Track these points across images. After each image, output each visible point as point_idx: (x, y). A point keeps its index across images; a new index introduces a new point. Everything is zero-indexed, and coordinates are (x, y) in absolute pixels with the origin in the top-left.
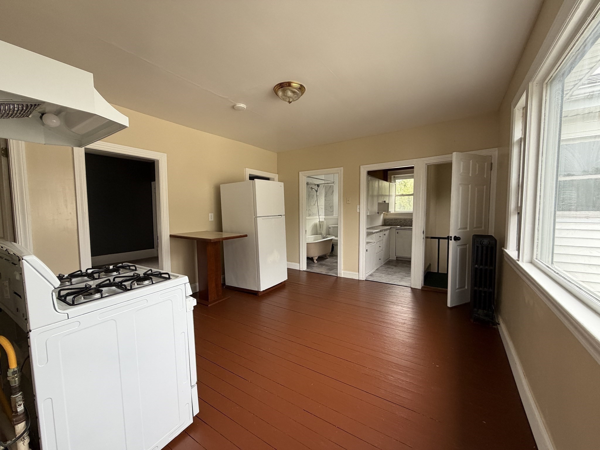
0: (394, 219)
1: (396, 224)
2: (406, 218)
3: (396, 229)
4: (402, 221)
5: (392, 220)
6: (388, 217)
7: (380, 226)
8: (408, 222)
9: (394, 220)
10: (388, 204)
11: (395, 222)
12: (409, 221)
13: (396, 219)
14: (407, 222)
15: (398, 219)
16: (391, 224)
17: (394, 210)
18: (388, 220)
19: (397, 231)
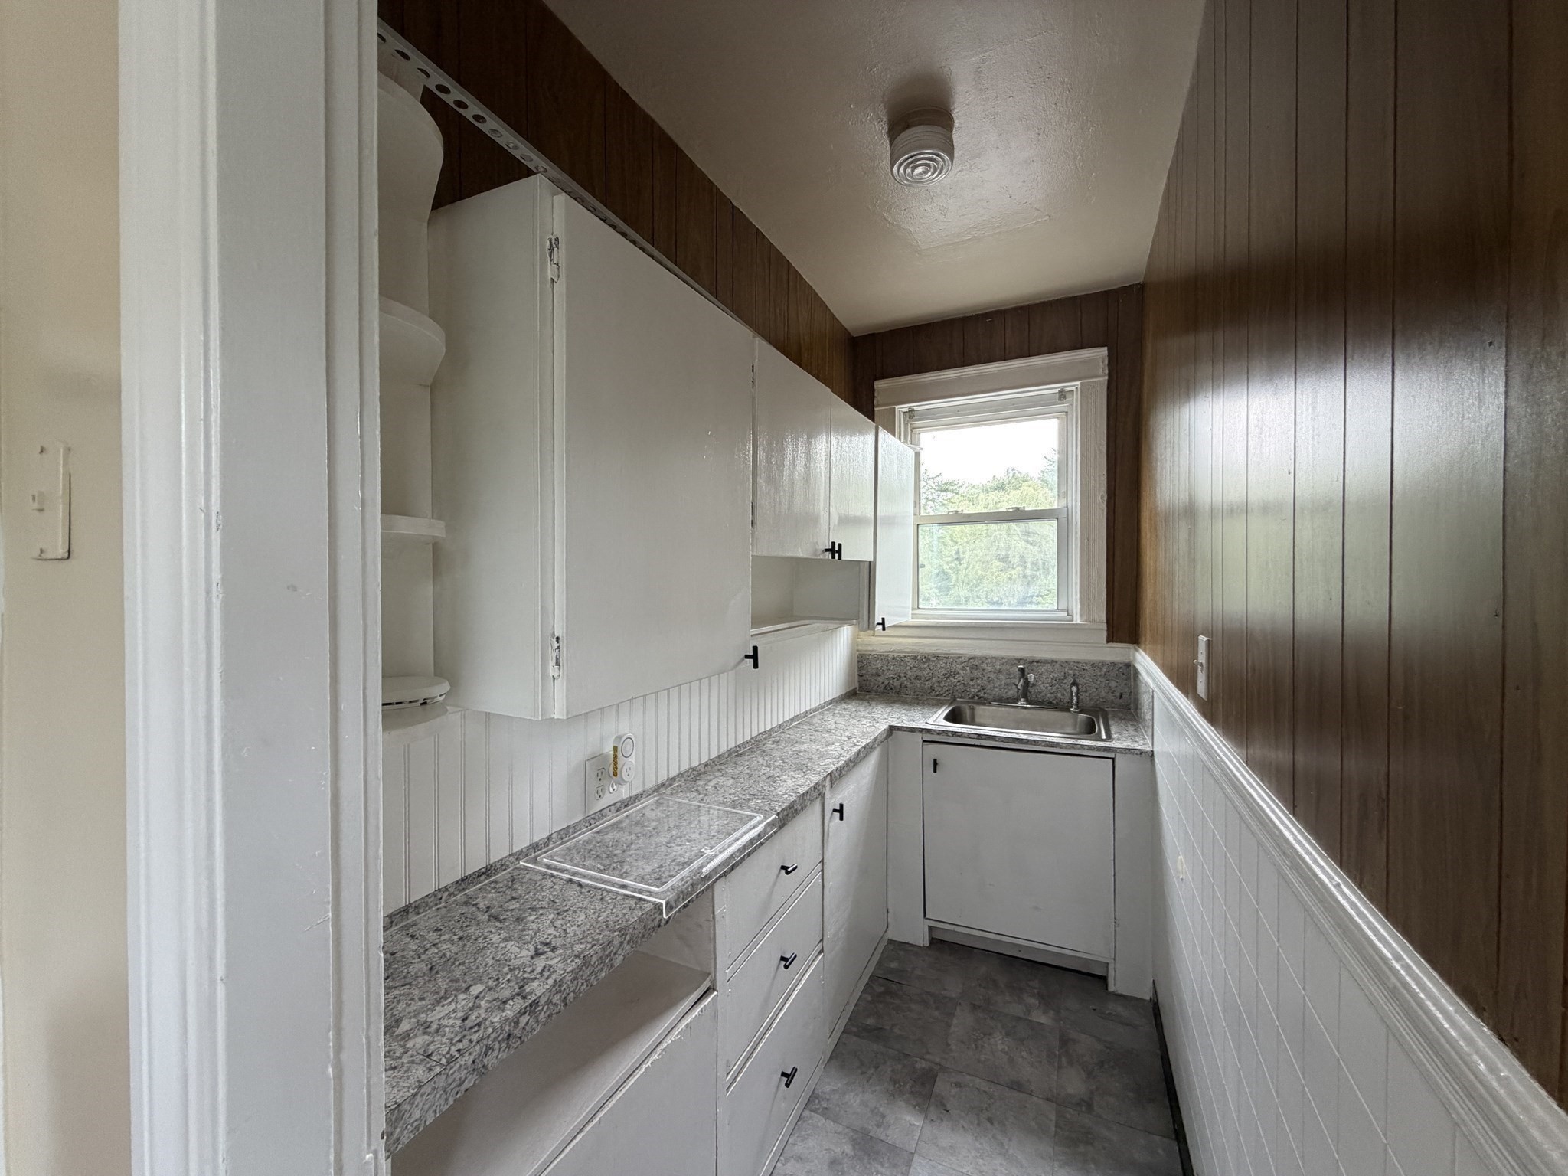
0: (915, 658)
1: (927, 685)
2: (978, 653)
3: (927, 737)
4: (956, 673)
5: (900, 660)
6: (879, 642)
7: (831, 702)
8: (993, 676)
9: (911, 664)
10: (871, 567)
11: (918, 678)
12: (1000, 671)
13: (927, 659)
14: (989, 680)
15: (937, 657)
16: (897, 684)
17: (910, 605)
18: (879, 664)
19: (933, 751)
